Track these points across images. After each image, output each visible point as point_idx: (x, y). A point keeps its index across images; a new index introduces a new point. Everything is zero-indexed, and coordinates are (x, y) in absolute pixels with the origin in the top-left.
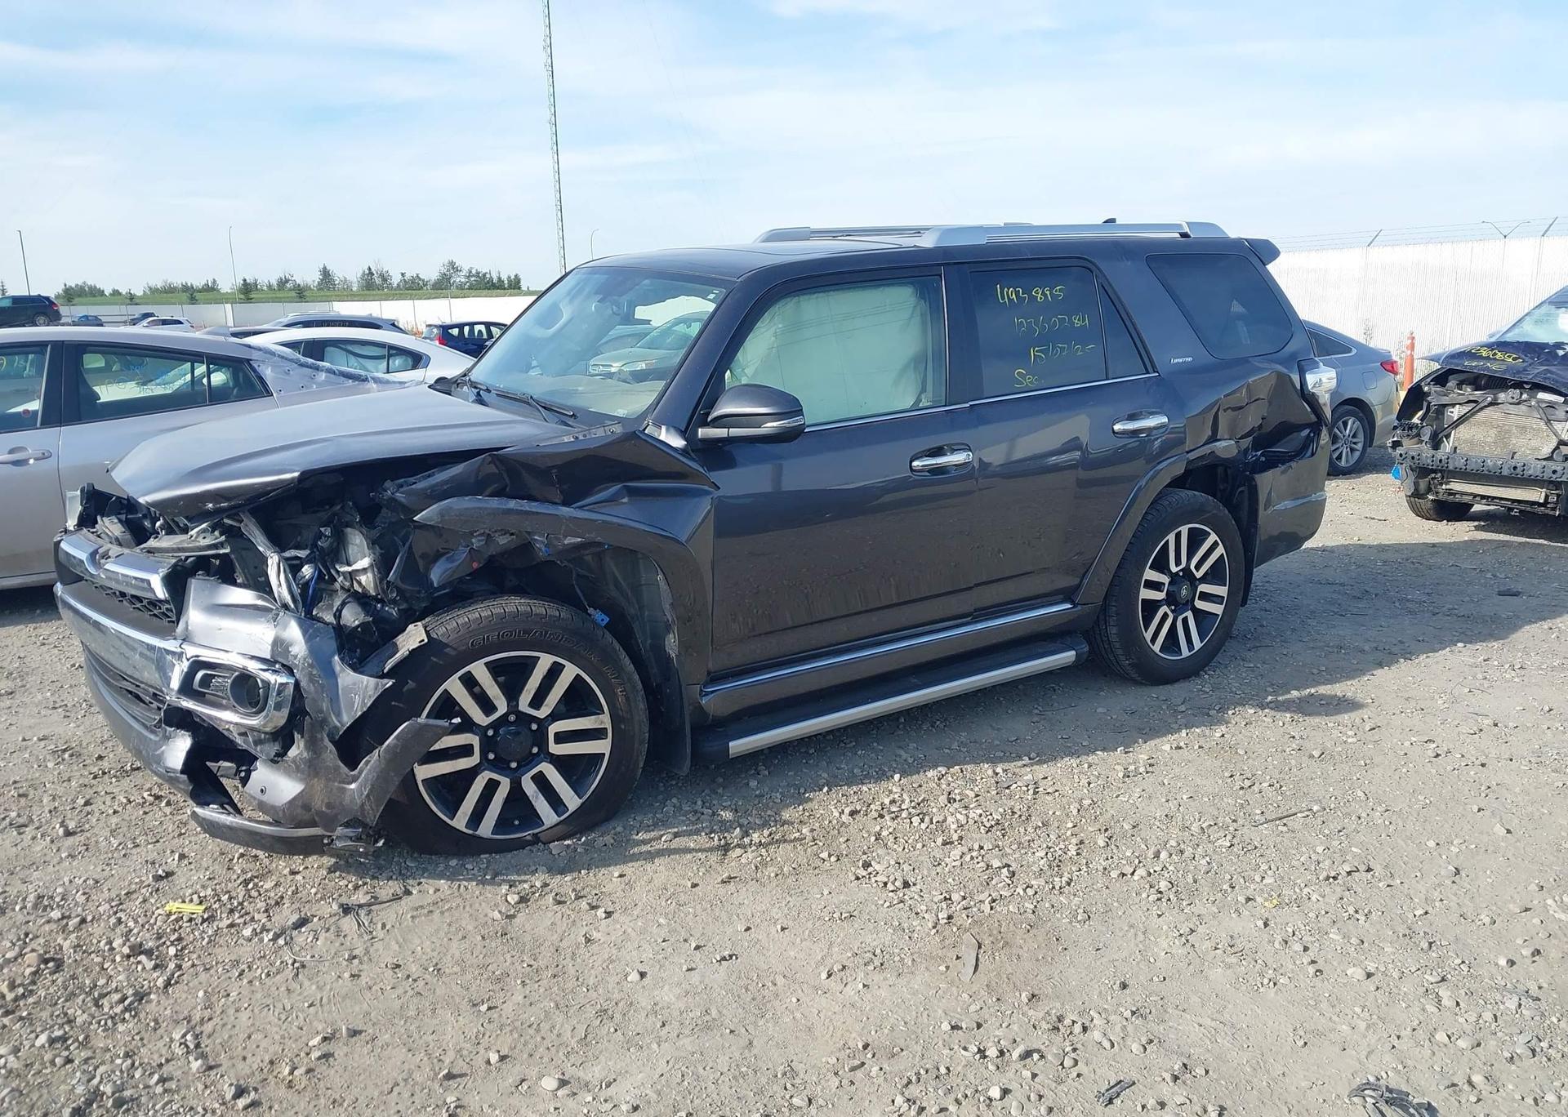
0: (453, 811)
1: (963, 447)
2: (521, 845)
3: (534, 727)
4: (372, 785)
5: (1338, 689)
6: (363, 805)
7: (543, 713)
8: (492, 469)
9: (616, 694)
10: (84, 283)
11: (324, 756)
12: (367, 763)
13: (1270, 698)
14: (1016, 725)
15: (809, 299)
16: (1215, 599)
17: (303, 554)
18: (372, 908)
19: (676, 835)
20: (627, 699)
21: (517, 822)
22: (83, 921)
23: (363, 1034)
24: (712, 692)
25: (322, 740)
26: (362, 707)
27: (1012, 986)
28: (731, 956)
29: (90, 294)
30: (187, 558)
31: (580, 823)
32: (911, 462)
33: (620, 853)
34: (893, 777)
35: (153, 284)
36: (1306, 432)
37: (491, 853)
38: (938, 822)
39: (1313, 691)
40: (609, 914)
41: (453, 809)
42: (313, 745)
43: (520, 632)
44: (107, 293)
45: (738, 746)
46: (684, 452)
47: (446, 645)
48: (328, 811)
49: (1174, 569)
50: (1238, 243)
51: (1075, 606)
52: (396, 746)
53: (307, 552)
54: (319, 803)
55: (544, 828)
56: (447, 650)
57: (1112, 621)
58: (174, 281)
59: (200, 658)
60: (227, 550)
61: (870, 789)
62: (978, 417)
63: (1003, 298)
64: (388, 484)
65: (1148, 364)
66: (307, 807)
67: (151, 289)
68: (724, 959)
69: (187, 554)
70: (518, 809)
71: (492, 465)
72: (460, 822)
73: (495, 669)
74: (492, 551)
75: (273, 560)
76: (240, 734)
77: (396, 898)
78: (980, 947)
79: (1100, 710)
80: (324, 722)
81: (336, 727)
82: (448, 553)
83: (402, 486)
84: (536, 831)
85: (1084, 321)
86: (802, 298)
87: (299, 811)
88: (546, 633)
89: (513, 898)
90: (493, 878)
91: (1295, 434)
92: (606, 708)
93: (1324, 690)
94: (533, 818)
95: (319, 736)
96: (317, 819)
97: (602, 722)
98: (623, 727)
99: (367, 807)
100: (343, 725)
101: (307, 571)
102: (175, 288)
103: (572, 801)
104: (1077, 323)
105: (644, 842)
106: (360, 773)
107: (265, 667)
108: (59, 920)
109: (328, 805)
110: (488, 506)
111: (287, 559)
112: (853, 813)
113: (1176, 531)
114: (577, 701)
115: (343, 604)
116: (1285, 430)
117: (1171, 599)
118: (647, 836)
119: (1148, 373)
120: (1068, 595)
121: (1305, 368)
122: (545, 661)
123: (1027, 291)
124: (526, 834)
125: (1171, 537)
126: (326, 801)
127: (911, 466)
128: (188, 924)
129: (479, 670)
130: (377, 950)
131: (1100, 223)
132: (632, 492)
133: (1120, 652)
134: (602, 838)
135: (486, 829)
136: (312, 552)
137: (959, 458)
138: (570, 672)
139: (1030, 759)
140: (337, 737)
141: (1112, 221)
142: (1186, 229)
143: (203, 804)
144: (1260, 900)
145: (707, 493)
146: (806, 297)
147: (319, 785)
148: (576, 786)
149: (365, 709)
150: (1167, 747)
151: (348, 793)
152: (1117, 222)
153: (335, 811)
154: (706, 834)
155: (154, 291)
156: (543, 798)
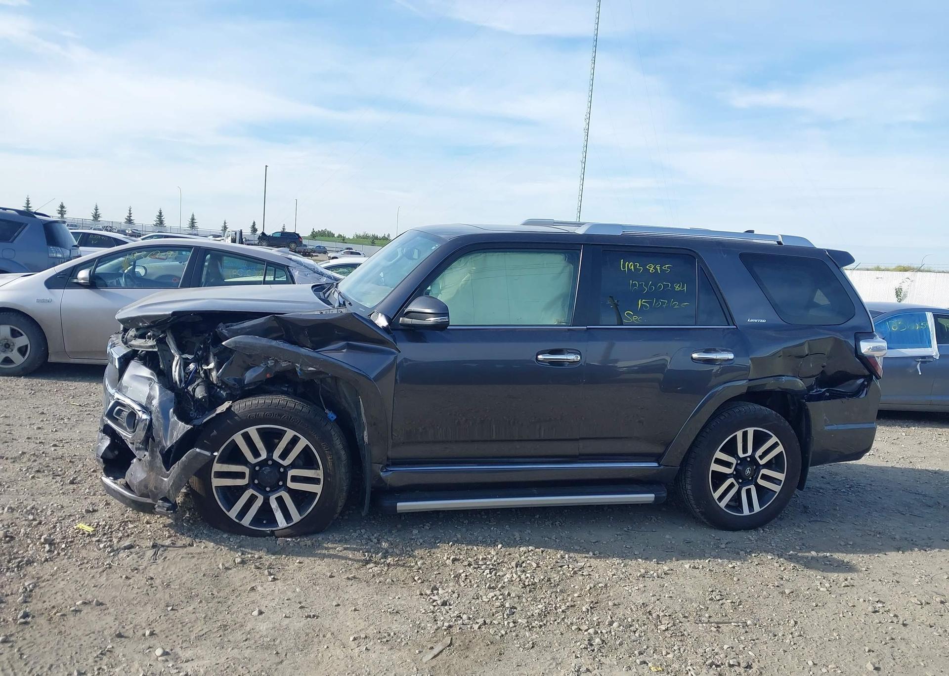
0: (230, 507)
1: (575, 352)
2: (263, 535)
3: (282, 470)
4: (174, 481)
5: (846, 558)
6: (169, 491)
7: (286, 463)
8: (275, 324)
9: (327, 460)
10: (326, 229)
11: (156, 460)
12: (174, 468)
13: (791, 552)
14: (607, 534)
15: (493, 255)
16: (775, 481)
17: (190, 357)
18: (169, 548)
19: (345, 549)
20: (333, 464)
21: (264, 522)
22: (40, 523)
23: (104, 606)
24: (391, 471)
25: (156, 452)
26: (176, 438)
27: (447, 671)
28: (314, 616)
29: (326, 235)
30: (142, 351)
31: (299, 530)
32: (538, 354)
33: (309, 552)
34: (497, 546)
35: (358, 233)
36: (861, 380)
37: (246, 536)
38: (499, 575)
39: (828, 554)
40: (274, 579)
41: (230, 505)
42: (152, 454)
43: (276, 414)
44: (336, 236)
45: (403, 506)
46: (385, 329)
47: (236, 415)
48: (155, 491)
49: (741, 455)
50: (821, 251)
51: (660, 465)
52: (185, 461)
53: (192, 356)
54: (152, 485)
55: (278, 528)
56: (236, 418)
57: (688, 480)
58: (369, 233)
59: (120, 401)
60: (156, 350)
61: (478, 549)
62: (590, 335)
63: (624, 267)
64: (221, 324)
65: (729, 318)
66: (146, 487)
67: (357, 236)
68: (309, 616)
69: (143, 349)
70: (266, 514)
71: (275, 322)
72: (233, 514)
73: (262, 433)
74: (277, 369)
75: (177, 358)
76: (131, 443)
77: (184, 546)
78: (449, 646)
79: (667, 537)
80: (160, 442)
81: (164, 446)
82: (254, 367)
83: (228, 327)
84: (274, 529)
85: (683, 287)
86: (487, 254)
87: (143, 488)
88: (291, 417)
89: (238, 560)
90: (237, 548)
91: (852, 381)
92: (321, 467)
93: (838, 556)
94: (273, 521)
95: (155, 449)
96: (150, 494)
97: (318, 475)
98: (329, 480)
99: (171, 492)
100: (167, 446)
101: (192, 366)
102: (369, 237)
103: (296, 517)
104: (677, 288)
105: (326, 548)
106: (170, 473)
107: (140, 409)
108: (31, 520)
109: (156, 488)
110: (260, 342)
111: (184, 359)
112: (454, 560)
113: (743, 430)
114: (306, 460)
115: (198, 385)
116: (844, 377)
117: (738, 475)
118: (330, 545)
119: (729, 325)
120: (657, 458)
121: (860, 338)
122: (290, 434)
123: (644, 266)
124: (268, 530)
125: (739, 434)
126: (155, 485)
127: (537, 357)
128: (81, 536)
129: (252, 431)
130: (150, 569)
131: (742, 232)
132: (350, 347)
133: (693, 502)
134: (307, 541)
135: (246, 521)
136: (195, 356)
137: (572, 357)
138: (303, 442)
139: (594, 554)
140: (164, 452)
141: (752, 232)
142: (780, 239)
143: (108, 476)
144: (650, 665)
145: (393, 353)
146: (491, 254)
147: (153, 475)
148: (300, 509)
149: (177, 439)
150: (687, 566)
151: (164, 483)
152: (755, 233)
153: (158, 491)
154: (363, 552)
155: (358, 237)
156: (280, 511)
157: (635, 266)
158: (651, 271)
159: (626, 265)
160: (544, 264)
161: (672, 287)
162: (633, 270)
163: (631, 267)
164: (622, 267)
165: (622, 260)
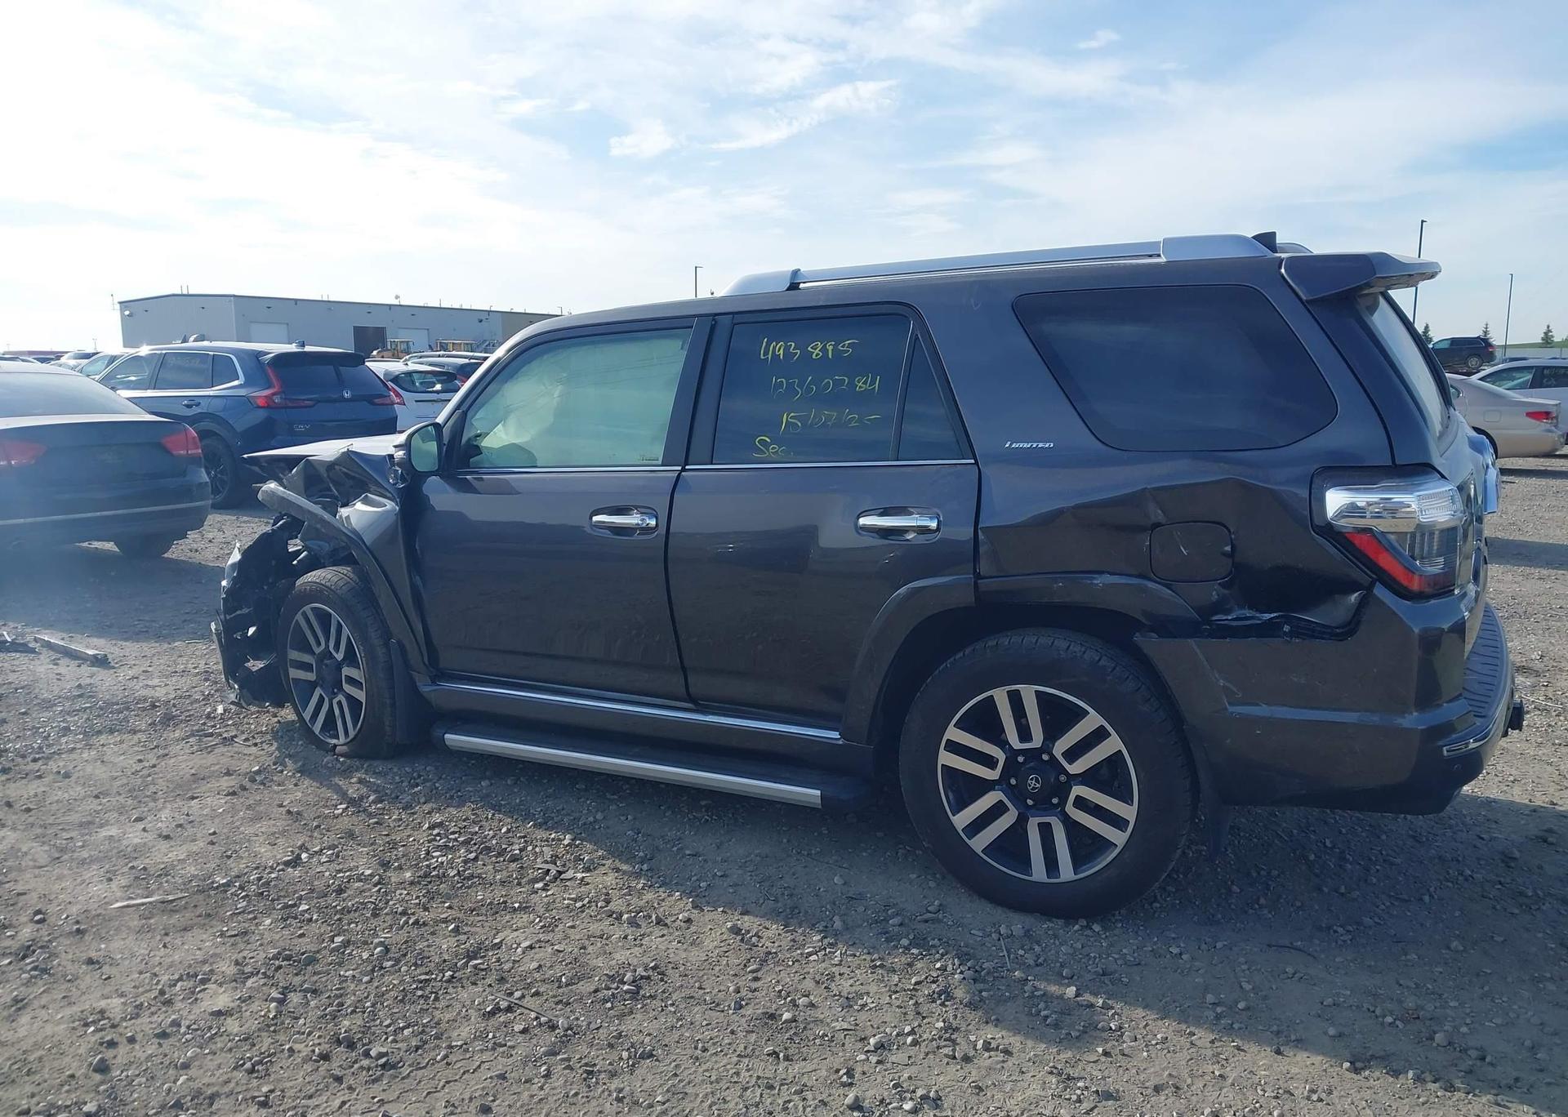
157: (787, 348)
158: (814, 357)
159: (771, 348)
160: (653, 359)
161: (852, 385)
162: (781, 357)
163: (779, 351)
164: (762, 352)
165: (766, 340)
